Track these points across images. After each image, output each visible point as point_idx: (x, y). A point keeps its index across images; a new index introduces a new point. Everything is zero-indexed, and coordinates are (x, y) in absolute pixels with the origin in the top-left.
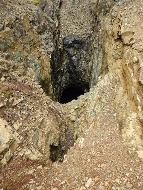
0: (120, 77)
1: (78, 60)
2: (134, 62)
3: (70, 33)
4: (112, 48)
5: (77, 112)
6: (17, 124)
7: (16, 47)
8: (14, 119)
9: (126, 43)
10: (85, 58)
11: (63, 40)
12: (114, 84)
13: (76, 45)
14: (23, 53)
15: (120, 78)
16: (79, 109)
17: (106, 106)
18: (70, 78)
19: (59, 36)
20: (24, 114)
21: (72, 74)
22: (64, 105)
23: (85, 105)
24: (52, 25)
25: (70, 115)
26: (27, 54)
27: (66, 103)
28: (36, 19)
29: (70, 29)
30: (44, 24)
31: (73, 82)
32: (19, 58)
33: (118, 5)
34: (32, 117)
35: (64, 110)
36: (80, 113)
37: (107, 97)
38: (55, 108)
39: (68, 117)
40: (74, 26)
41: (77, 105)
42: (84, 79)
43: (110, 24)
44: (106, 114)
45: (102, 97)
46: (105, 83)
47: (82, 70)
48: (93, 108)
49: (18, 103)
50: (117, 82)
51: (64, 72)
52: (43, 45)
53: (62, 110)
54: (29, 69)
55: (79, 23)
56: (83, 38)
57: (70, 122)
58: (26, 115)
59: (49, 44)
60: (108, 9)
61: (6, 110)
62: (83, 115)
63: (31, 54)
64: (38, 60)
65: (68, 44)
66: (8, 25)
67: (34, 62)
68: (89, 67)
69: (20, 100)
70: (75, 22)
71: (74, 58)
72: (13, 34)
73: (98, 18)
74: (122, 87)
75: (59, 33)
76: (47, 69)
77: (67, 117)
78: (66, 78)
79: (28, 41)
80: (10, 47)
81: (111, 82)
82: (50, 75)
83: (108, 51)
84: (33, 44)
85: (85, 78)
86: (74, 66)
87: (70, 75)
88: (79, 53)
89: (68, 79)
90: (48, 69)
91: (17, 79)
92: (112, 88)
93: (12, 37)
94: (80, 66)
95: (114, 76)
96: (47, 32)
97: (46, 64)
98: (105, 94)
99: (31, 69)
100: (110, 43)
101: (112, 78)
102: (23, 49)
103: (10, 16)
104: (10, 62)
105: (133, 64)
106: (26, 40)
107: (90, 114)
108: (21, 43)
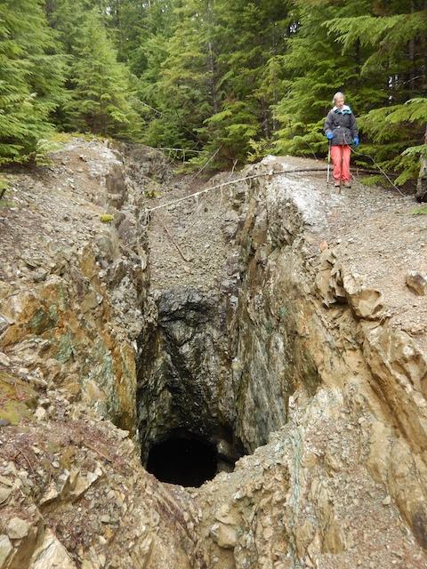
0: (366, 395)
1: (198, 354)
2: (407, 357)
3: (176, 284)
4: (320, 324)
5: (241, 513)
6: (93, 559)
7: (66, 324)
8: (83, 542)
9: (364, 315)
10: (217, 350)
11: (157, 302)
12: (353, 415)
13: (191, 315)
14: (80, 339)
15: (368, 398)
16: (247, 502)
17: (348, 480)
18: (173, 408)
19: (147, 291)
20: (107, 523)
21: (178, 395)
22: (196, 491)
23: (269, 486)
24: (135, 266)
25: (215, 526)
26: (88, 340)
27: (198, 486)
28: (104, 254)
29: (174, 275)
30: (121, 264)
31: (183, 419)
32: (69, 352)
33: (313, 233)
34: (127, 535)
35: (195, 508)
36: (253, 513)
37: (345, 452)
38: (170, 503)
39: (210, 536)
40: (187, 269)
41: (238, 489)
42: (217, 410)
43: (300, 269)
44: (356, 502)
45: (328, 453)
46: (324, 414)
47: (210, 384)
48: (304, 490)
49: (87, 487)
50: (361, 408)
51: (155, 390)
52: (118, 315)
53: (192, 508)
54: (87, 383)
55: (197, 261)
56: (209, 295)
57: (217, 551)
58: (112, 526)
59: (131, 311)
60: (286, 237)
61: (60, 510)
62: (268, 520)
63: (97, 341)
64: (109, 355)
65: (170, 310)
66: (53, 270)
67: (102, 361)
68: (235, 374)
69: (92, 477)
70: (188, 259)
71: (186, 349)
72: (66, 292)
73: (259, 253)
74: (378, 423)
75: (148, 285)
76: (127, 380)
77: (208, 534)
78: (162, 408)
79: (92, 306)
80: (52, 322)
81: (343, 409)
82: (135, 400)
83: (307, 330)
84: (100, 314)
85: (221, 407)
86: (187, 371)
87: (174, 399)
88: (200, 335)
89: (165, 412)
90: (131, 383)
91: (68, 412)
92: (350, 427)
93: (62, 298)
94: (203, 372)
95: (349, 395)
96: (127, 284)
97: (127, 367)
98: (336, 445)
99: (93, 382)
100: (309, 313)
101: (340, 398)
102: (81, 328)
103: (59, 249)
104: (51, 362)
105: (403, 362)
106: (87, 305)
107: (297, 511)
108: (79, 312)
